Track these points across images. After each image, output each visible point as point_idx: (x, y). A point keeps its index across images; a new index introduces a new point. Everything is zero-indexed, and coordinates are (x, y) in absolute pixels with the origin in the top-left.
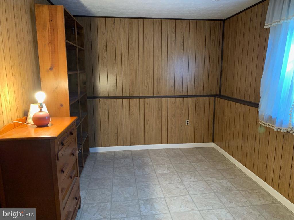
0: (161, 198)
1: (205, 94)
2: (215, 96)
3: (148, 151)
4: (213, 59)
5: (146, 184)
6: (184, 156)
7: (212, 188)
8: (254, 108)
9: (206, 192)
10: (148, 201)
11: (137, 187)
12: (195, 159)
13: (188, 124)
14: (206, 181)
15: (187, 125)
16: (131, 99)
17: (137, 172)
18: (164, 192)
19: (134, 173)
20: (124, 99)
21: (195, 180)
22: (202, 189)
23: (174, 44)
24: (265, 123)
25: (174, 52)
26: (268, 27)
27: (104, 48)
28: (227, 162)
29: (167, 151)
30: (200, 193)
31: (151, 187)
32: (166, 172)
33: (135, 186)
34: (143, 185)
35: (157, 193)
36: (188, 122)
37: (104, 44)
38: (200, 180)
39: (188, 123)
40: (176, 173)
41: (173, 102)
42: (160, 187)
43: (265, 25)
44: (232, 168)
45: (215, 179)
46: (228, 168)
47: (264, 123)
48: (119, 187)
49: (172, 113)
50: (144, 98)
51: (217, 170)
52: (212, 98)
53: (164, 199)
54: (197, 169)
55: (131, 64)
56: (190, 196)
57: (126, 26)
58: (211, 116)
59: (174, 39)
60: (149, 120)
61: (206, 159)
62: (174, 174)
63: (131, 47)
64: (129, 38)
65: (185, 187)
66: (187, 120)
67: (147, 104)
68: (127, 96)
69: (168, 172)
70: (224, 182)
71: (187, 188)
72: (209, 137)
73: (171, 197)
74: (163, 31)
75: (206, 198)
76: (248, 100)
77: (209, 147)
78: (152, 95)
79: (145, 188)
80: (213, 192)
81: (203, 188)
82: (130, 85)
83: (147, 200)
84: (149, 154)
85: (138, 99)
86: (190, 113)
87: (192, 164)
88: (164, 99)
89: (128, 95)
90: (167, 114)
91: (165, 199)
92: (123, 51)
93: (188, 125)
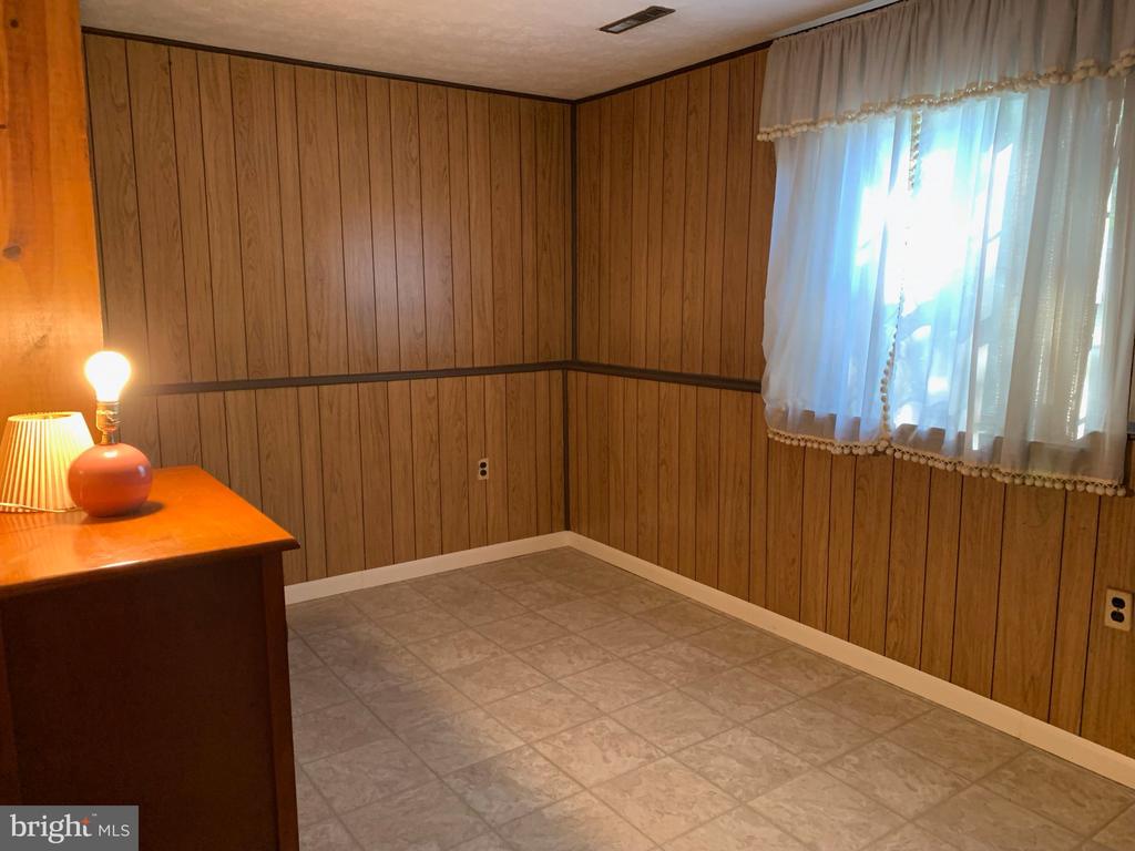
0: (519, 750)
1: (529, 361)
2: (565, 366)
3: (345, 599)
4: (549, 236)
5: (427, 719)
6: (497, 593)
7: (662, 676)
8: (740, 393)
9: (652, 694)
10: (481, 773)
11: (402, 736)
12: (538, 596)
13: (484, 473)
14: (623, 659)
15: (481, 477)
16: (261, 392)
17: (359, 685)
18: (515, 729)
19: (350, 688)
20: (230, 394)
21: (589, 663)
22: (631, 687)
23: (414, 172)
24: (792, 436)
25: (417, 206)
26: (772, 137)
27: (125, 172)
28: (643, 586)
29: (421, 585)
30: (634, 701)
31: (453, 722)
32: (467, 659)
33: (389, 734)
34: (420, 723)
35: (490, 737)
36: (483, 465)
37: (123, 155)
38: (605, 661)
39: (486, 469)
40: (509, 656)
41: (431, 395)
42: (489, 716)
43: (762, 129)
44: (673, 602)
45: (648, 647)
46: (659, 603)
47: (786, 435)
48: (326, 753)
49: (428, 438)
50: (318, 385)
51: (634, 617)
52: (557, 374)
53: (531, 751)
54: (571, 628)
55: (249, 245)
56: (610, 717)
57: (224, 84)
58: (558, 436)
59: (415, 153)
60: (340, 475)
61: (572, 588)
62: (506, 660)
63: (247, 176)
64: (237, 135)
65: (572, 693)
66: (483, 461)
67: (331, 407)
68: (238, 378)
69: (478, 658)
70: (681, 649)
71: (581, 694)
72: (555, 513)
73: (547, 738)
74: (372, 119)
75: (663, 713)
76: (699, 372)
77: (555, 550)
78: (343, 371)
79: (434, 731)
80: (669, 687)
81: (633, 682)
82: (249, 332)
83: (472, 770)
84: (360, 611)
85: (291, 391)
86: (489, 432)
87: (539, 612)
88: (394, 385)
89: (241, 375)
90: (408, 442)
91: (534, 749)
92: (211, 190)
93: (487, 477)
